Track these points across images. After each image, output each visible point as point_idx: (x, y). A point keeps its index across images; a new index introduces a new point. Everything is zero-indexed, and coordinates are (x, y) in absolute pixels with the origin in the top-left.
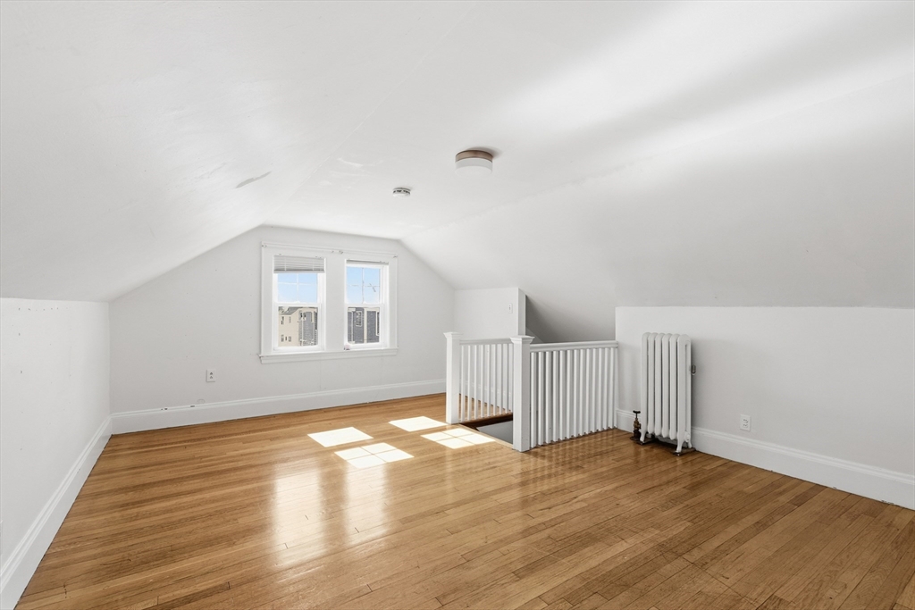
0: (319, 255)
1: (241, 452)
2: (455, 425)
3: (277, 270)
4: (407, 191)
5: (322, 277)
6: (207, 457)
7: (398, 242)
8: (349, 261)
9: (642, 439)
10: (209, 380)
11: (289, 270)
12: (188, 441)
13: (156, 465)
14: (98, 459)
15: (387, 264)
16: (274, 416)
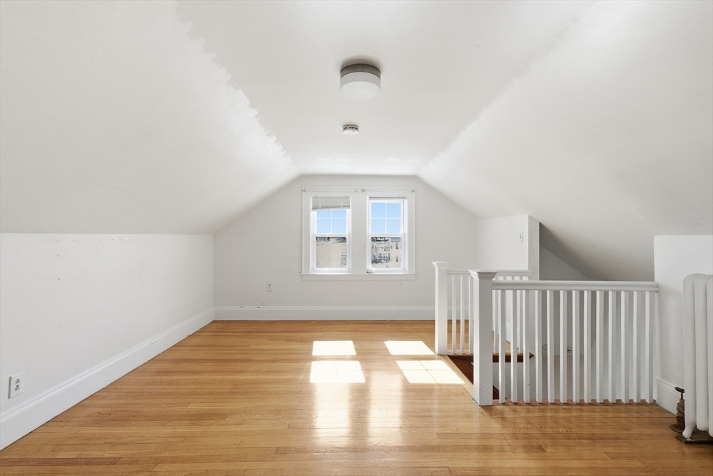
0: (346, 195)
1: (260, 347)
2: (441, 356)
3: (314, 208)
4: (354, 127)
5: (349, 212)
6: (235, 346)
7: (415, 178)
8: (371, 198)
9: (687, 433)
10: (268, 289)
11: (323, 208)
12: (241, 332)
13: (205, 346)
14: (189, 336)
15: (405, 198)
16: (309, 322)
